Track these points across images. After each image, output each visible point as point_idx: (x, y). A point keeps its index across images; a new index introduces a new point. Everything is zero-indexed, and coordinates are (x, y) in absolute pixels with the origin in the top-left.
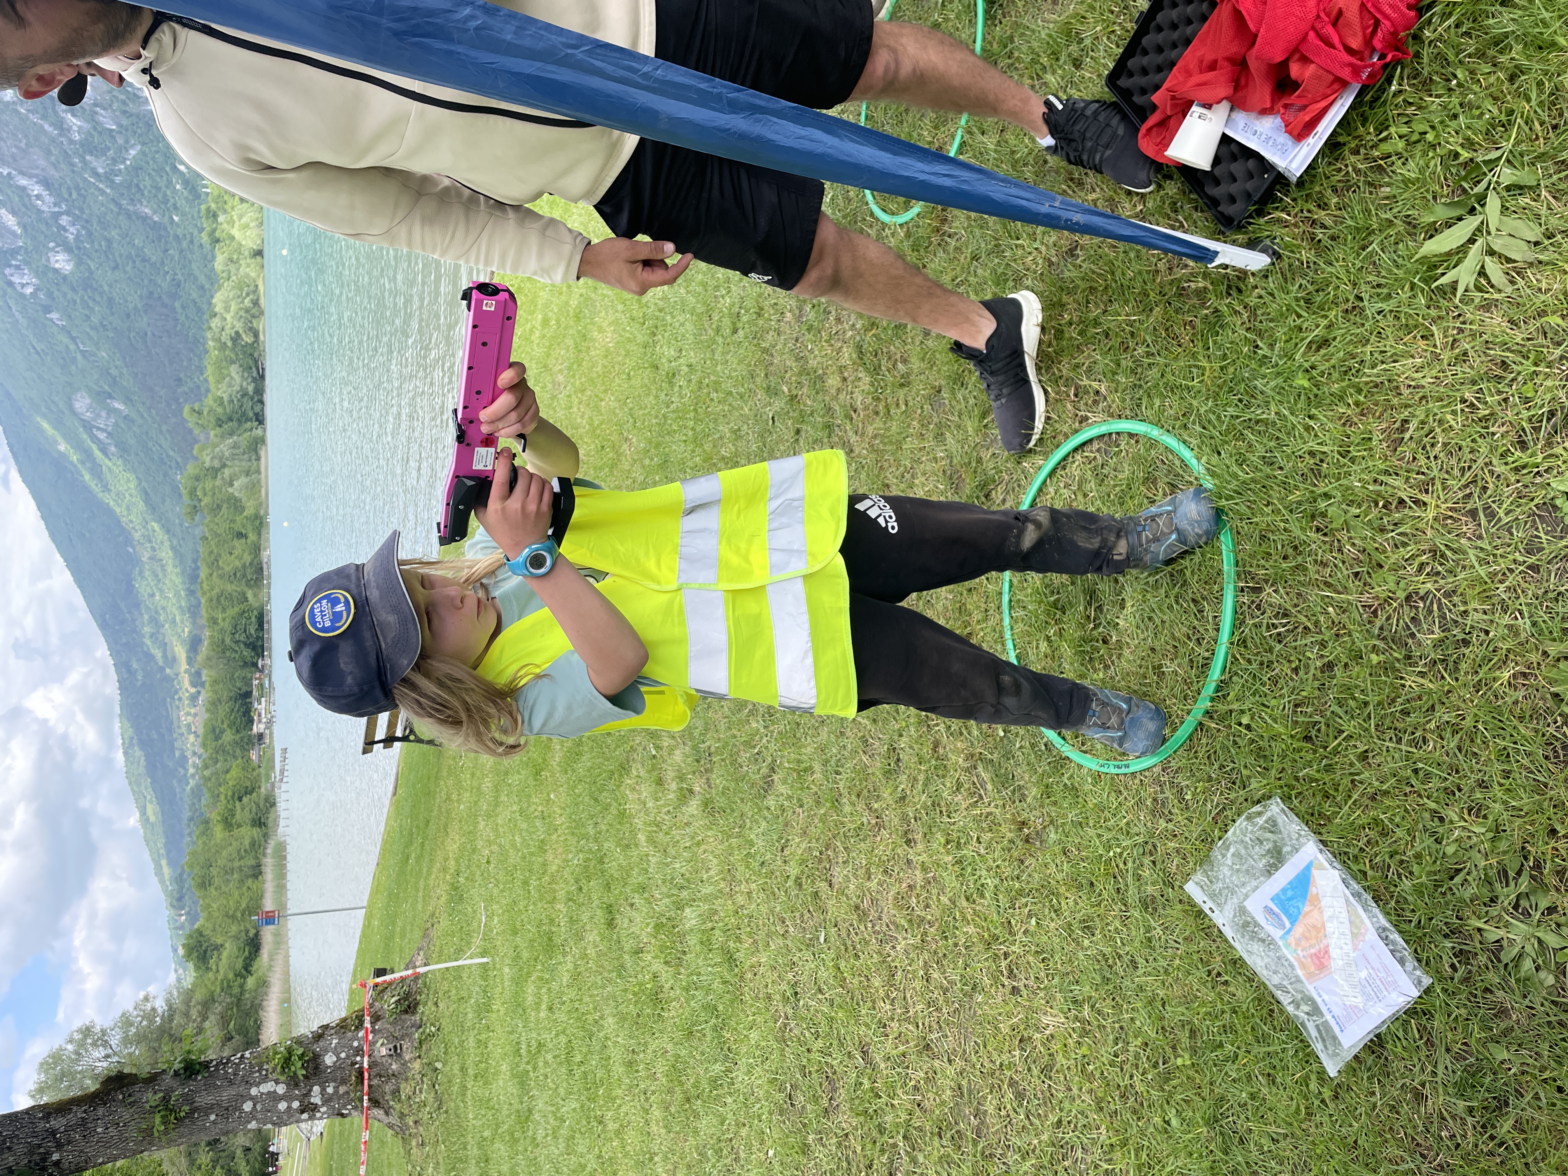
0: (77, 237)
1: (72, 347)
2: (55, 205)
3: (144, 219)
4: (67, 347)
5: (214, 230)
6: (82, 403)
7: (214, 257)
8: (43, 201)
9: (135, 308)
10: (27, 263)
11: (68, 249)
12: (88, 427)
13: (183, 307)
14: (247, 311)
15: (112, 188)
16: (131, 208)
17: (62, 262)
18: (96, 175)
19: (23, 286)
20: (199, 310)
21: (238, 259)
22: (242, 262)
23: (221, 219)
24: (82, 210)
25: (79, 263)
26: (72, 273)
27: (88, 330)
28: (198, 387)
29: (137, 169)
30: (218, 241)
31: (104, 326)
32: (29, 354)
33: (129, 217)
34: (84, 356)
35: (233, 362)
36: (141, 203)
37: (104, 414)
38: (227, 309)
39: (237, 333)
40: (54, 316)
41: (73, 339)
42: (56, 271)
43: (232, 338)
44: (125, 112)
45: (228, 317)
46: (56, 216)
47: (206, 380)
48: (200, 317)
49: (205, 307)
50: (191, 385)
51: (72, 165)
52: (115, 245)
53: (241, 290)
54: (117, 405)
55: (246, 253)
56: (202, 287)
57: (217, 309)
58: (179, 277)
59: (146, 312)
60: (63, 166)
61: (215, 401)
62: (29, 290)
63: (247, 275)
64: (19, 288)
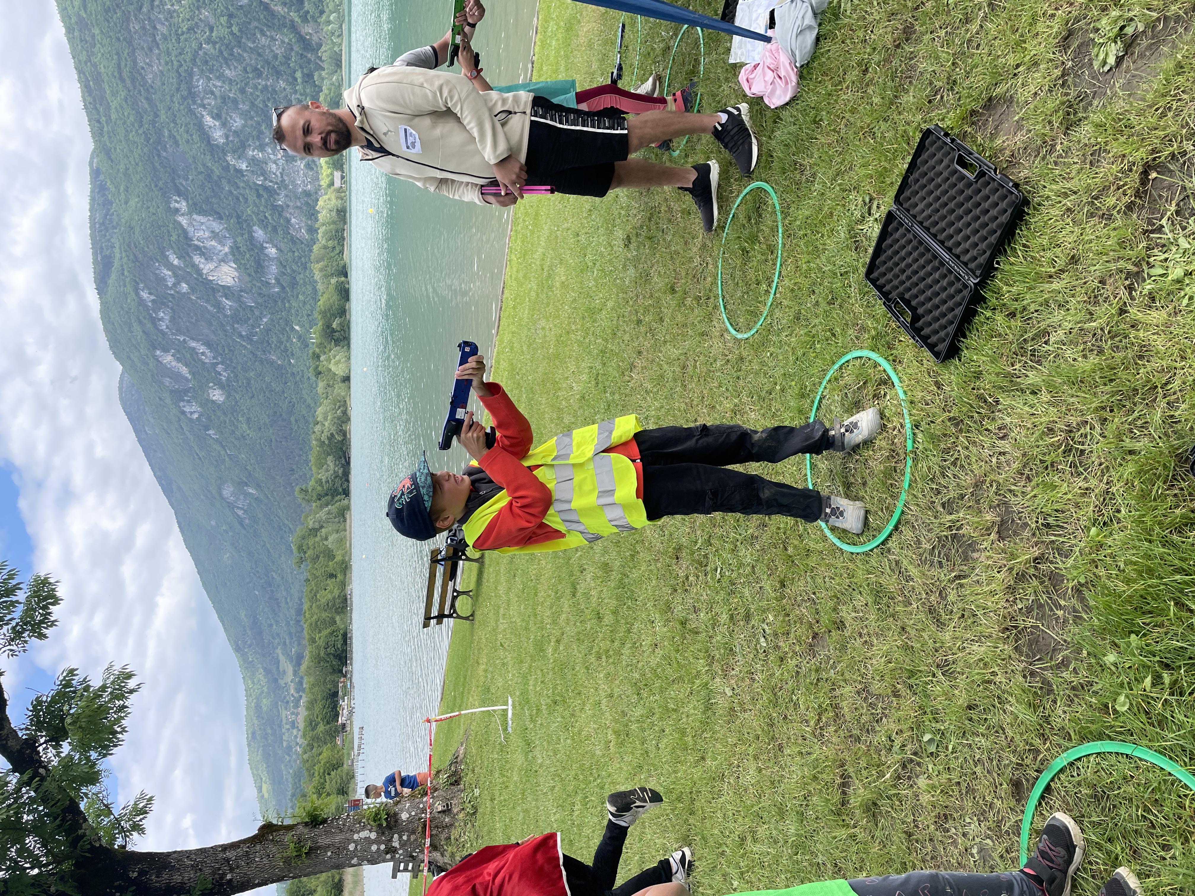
0: (228, 379)
1: (223, 453)
2: (214, 358)
3: (272, 363)
4: (219, 452)
5: (317, 367)
6: (228, 491)
7: (317, 386)
8: (206, 356)
9: (265, 424)
10: (194, 398)
11: (222, 387)
12: (231, 506)
13: (296, 421)
14: (339, 418)
15: (251, 345)
16: (263, 357)
17: (217, 395)
18: (241, 336)
19: (191, 413)
20: (307, 422)
21: (333, 384)
22: (336, 386)
23: (322, 358)
24: (231, 360)
25: (228, 396)
26: (224, 402)
27: (233, 440)
28: (305, 474)
29: (268, 331)
30: (320, 373)
31: (244, 437)
32: (194, 459)
33: (262, 362)
34: (230, 459)
35: (329, 454)
36: (270, 353)
37: (242, 497)
38: (326, 419)
39: (332, 434)
40: (211, 432)
41: (224, 447)
42: (213, 402)
43: (328, 438)
44: (261, 294)
45: (326, 424)
46: (215, 365)
47: (310, 469)
48: (307, 427)
49: (311, 419)
50: (301, 473)
51: (225, 331)
52: (252, 382)
53: (335, 405)
54: (251, 491)
55: (339, 380)
56: (309, 406)
57: (319, 419)
58: (294, 400)
59: (271, 426)
60: (219, 332)
61: (316, 482)
62: (195, 416)
63: (339, 394)
64: (189, 415)
